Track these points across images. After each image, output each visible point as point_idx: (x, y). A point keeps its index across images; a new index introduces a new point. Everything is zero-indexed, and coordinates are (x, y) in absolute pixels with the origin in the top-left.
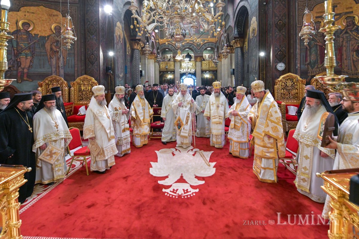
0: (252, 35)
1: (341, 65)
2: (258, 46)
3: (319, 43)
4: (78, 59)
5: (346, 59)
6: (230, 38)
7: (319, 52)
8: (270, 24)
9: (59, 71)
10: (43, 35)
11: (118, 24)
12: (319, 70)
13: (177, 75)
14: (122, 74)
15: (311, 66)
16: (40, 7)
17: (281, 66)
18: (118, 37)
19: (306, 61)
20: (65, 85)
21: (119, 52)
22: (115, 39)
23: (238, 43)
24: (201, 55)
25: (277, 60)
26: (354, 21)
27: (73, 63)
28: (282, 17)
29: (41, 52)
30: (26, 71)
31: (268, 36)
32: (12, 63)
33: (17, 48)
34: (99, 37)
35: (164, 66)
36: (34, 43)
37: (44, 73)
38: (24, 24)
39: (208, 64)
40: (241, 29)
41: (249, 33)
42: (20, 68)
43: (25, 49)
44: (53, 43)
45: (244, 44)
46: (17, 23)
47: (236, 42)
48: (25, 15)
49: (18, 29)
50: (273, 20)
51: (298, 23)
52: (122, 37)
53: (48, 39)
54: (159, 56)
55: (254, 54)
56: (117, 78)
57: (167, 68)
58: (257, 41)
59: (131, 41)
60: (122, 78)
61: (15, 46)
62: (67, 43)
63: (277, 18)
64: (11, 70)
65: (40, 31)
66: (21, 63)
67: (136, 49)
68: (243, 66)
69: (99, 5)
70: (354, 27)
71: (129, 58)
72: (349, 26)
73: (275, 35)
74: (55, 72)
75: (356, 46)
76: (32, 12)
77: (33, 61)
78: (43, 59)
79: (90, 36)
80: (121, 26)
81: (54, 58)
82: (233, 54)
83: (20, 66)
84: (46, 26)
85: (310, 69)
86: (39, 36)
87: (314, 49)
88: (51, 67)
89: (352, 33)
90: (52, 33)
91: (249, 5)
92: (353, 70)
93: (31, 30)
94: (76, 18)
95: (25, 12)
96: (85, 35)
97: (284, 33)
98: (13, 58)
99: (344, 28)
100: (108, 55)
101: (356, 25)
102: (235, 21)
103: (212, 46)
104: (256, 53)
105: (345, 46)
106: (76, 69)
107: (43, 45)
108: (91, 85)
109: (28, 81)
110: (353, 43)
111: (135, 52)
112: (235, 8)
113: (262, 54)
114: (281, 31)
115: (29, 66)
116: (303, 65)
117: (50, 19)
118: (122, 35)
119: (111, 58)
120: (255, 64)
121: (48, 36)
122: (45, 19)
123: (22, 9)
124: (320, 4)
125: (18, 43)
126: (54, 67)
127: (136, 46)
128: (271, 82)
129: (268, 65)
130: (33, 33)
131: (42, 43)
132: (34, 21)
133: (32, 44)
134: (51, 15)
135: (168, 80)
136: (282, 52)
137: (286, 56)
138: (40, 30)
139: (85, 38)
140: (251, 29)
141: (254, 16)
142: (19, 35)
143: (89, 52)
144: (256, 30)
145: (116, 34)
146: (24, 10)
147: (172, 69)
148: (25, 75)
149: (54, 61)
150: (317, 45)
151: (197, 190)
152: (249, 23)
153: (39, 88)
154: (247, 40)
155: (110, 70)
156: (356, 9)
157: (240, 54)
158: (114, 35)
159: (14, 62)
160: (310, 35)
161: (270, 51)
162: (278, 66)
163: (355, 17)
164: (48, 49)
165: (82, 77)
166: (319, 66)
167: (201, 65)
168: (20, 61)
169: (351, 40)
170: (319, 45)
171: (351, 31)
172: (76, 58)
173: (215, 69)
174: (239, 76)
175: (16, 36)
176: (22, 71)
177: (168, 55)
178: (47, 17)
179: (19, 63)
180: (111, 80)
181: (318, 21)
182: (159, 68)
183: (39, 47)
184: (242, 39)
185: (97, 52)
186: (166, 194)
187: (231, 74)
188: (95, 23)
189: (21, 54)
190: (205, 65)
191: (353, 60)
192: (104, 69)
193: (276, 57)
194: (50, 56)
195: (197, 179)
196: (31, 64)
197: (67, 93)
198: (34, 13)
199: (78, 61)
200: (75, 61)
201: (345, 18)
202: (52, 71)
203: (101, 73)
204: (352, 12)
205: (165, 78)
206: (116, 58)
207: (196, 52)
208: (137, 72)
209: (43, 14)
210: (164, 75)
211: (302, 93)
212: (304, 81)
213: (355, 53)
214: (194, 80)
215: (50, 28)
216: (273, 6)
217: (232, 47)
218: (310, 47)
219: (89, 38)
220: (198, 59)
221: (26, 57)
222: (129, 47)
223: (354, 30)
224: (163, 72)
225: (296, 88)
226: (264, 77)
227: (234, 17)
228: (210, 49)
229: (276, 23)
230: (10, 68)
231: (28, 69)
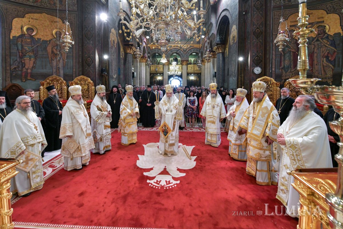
0: (232, 42)
1: (312, 69)
2: (237, 52)
3: (292, 49)
4: (76, 61)
5: (317, 65)
6: (213, 44)
7: (292, 57)
8: (248, 32)
9: (59, 72)
10: (45, 39)
11: (113, 30)
12: (292, 74)
13: (166, 77)
14: (116, 75)
15: (285, 70)
16: (43, 14)
17: (258, 70)
18: (112, 42)
19: (280, 65)
20: (64, 85)
21: (114, 56)
22: (110, 44)
23: (220, 49)
24: (187, 59)
25: (254, 65)
26: (324, 30)
27: (72, 65)
28: (260, 25)
29: (43, 55)
30: (29, 71)
31: (246, 43)
32: (17, 64)
33: (22, 51)
34: (95, 42)
35: (154, 69)
36: (37, 47)
37: (46, 74)
38: (28, 29)
39: (193, 68)
40: (223, 36)
41: (230, 40)
42: (24, 69)
43: (30, 51)
44: (54, 47)
45: (225, 50)
46: (22, 28)
47: (218, 48)
48: (29, 21)
49: (23, 34)
50: (251, 28)
51: (274, 32)
52: (116, 42)
53: (49, 42)
54: (149, 59)
55: (234, 59)
56: (111, 79)
57: (156, 71)
58: (236, 47)
59: (125, 46)
60: (116, 79)
61: (20, 49)
62: (65, 46)
63: (255, 26)
64: (16, 70)
65: (42, 36)
66: (25, 64)
67: (128, 53)
68: (224, 70)
69: (95, 13)
70: (324, 35)
71: (122, 61)
72: (320, 34)
73: (253, 42)
74: (56, 72)
75: (326, 53)
76: (35, 18)
77: (36, 62)
78: (45, 61)
79: (87, 41)
80: (115, 32)
81: (55, 60)
82: (215, 59)
83: (24, 67)
84: (48, 31)
85: (284, 73)
86: (41, 40)
87: (288, 55)
88: (52, 68)
89: (323, 41)
90: (53, 38)
91: (231, 15)
92: (323, 75)
93: (35, 35)
94: (75, 24)
95: (29, 18)
96: (83, 40)
97: (261, 40)
98: (18, 60)
99: (315, 36)
100: (103, 58)
101: (327, 34)
102: (217, 29)
103: (197, 52)
104: (236, 58)
105: (316, 53)
106: (74, 70)
107: (45, 49)
108: (88, 85)
109: (32, 80)
110: (323, 50)
111: (128, 56)
112: (218, 17)
113: (241, 59)
114: (259, 38)
115: (33, 67)
116: (278, 69)
117: (51, 25)
118: (116, 40)
119: (105, 60)
120: (234, 68)
121: (50, 41)
122: (47, 25)
123: (26, 15)
124: (294, 14)
126: (55, 68)
127: (129, 51)
128: (248, 85)
129: (246, 69)
130: (36, 37)
131: (44, 46)
132: (37, 27)
133: (36, 47)
134: (52, 22)
135: (157, 81)
136: (259, 57)
137: (262, 61)
138: (43, 34)
139: (83, 43)
140: (231, 37)
141: (234, 25)
142: (24, 39)
143: (86, 55)
144: (236, 37)
145: (111, 40)
146: (28, 17)
147: (161, 72)
148: (29, 75)
149: (54, 63)
150: (290, 51)
151: (178, 182)
152: (230, 31)
153: (41, 87)
154: (228, 46)
155: (105, 71)
156: (327, 18)
157: (221, 58)
158: (109, 40)
159: (19, 63)
160: (285, 42)
161: (248, 56)
162: (255, 70)
163: (326, 26)
164: (49, 52)
165: (79, 78)
166: (293, 70)
167: (187, 68)
168: (24, 63)
169: (322, 47)
170: (293, 52)
171: (322, 39)
172: (74, 60)
173: (199, 72)
174: (220, 79)
175: (21, 40)
176: (26, 71)
177: (157, 59)
178: (49, 23)
179: (24, 65)
180: (105, 80)
181: (292, 30)
182: (150, 70)
183: (42, 50)
184: (224, 46)
185: (93, 55)
186: (150, 185)
187: (214, 77)
188: (91, 29)
189: (25, 56)
190: (190, 68)
191: (323, 65)
192: (99, 71)
193: (253, 62)
194: (51, 58)
195: (178, 172)
196: (34, 65)
197: (65, 91)
198: (37, 20)
199: (76, 63)
200: (74, 63)
201: (317, 27)
202: (53, 71)
203: (96, 74)
204: (323, 22)
205: (155, 80)
206: (110, 61)
207: (182, 56)
208: (130, 73)
209: (45, 20)
210: (154, 77)
211: (276, 94)
212: (278, 84)
213: (325, 59)
214: (181, 81)
215: (51, 33)
216: (251, 16)
217: (214, 53)
218: (284, 53)
219: (86, 42)
220: (185, 63)
221: (30, 59)
222: (123, 51)
223: (324, 38)
224: (153, 74)
225: (271, 90)
226: (243, 80)
227: (216, 26)
228: (195, 54)
229: (254, 31)
230: (15, 68)
231: (32, 70)
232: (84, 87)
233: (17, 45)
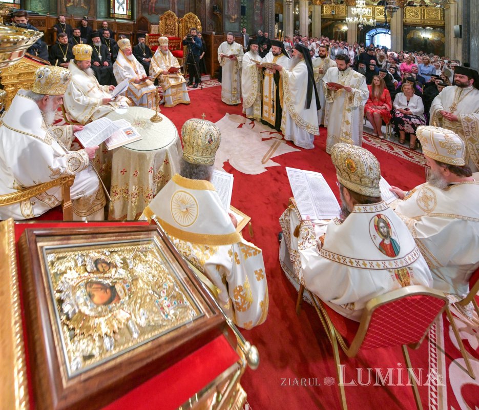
14: (236, 15)
39: (419, 13)
56: (226, 19)
57: (333, 15)
60: (236, 20)
88: (169, 3)
148: (153, 9)
155: (217, 9)
167: (404, 14)
173: (438, 23)
176: (152, 5)
182: (322, 13)
190: (413, 14)
202: (170, 7)
203: (207, 11)
231: (155, 4)
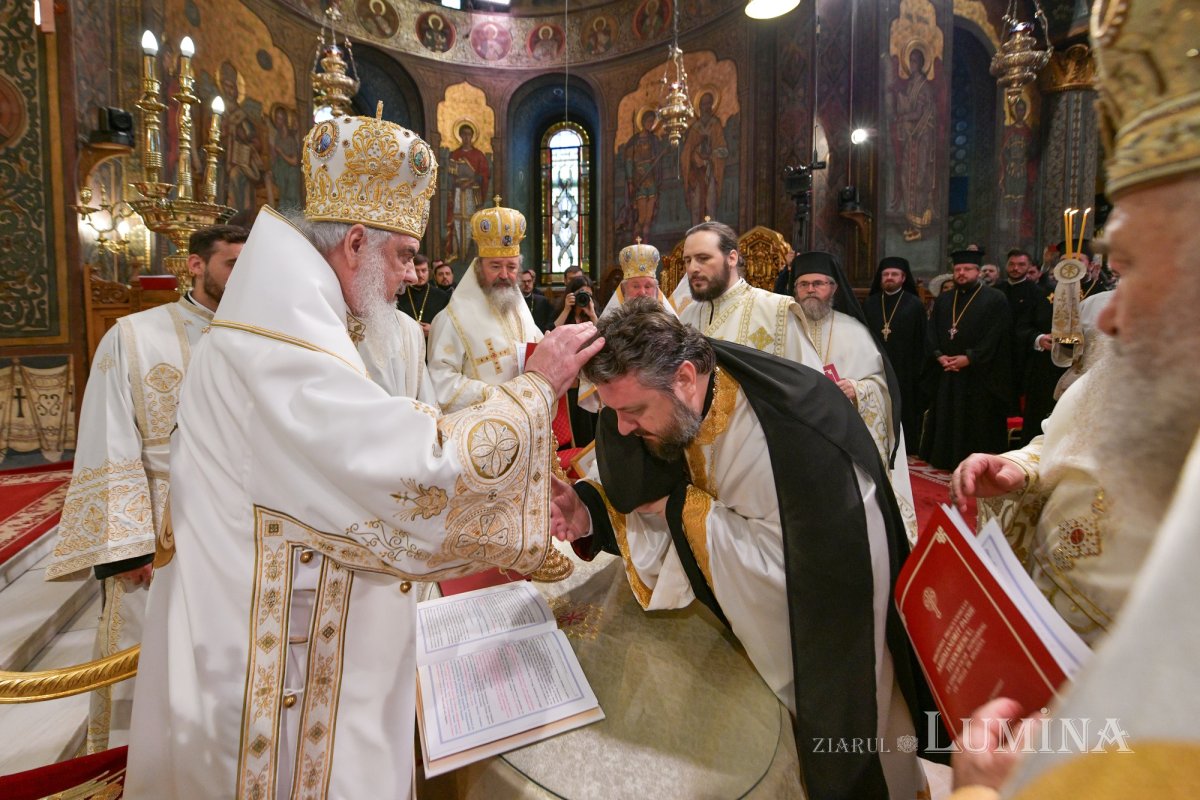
27: (737, 195)
29: (672, 179)
30: (646, 230)
33: (633, 178)
37: (677, 234)
38: (645, 117)
42: (636, 226)
43: (647, 177)
44: (695, 147)
48: (647, 95)
49: (635, 133)
53: (686, 138)
61: (630, 175)
67: (1065, 90)
76: (659, 79)
77: (658, 203)
78: (676, 197)
81: (698, 189)
90: (695, 119)
93: (657, 127)
100: (849, 142)
108: (774, 259)
115: (651, 220)
117: (691, 81)
119: (859, 149)
121: (687, 131)
125: (634, 165)
126: (697, 214)
133: (659, 159)
134: (693, 71)
143: (784, 149)
145: (895, 51)
155: (853, 200)
158: (883, 56)
172: (744, 178)
175: (632, 150)
176: (641, 231)
180: (861, 239)
189: (639, 190)
192: (831, 201)
194: (690, 184)
196: (654, 215)
200: (742, 187)
203: (816, 214)
221: (648, 196)
230: (621, 227)
231: (651, 226)
232: (762, 269)
233: (624, 166)
